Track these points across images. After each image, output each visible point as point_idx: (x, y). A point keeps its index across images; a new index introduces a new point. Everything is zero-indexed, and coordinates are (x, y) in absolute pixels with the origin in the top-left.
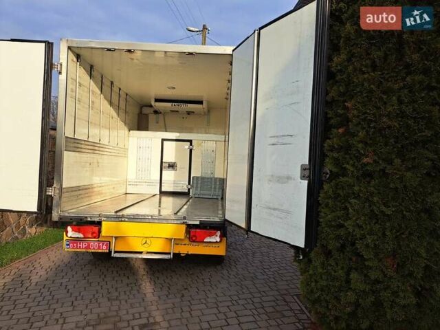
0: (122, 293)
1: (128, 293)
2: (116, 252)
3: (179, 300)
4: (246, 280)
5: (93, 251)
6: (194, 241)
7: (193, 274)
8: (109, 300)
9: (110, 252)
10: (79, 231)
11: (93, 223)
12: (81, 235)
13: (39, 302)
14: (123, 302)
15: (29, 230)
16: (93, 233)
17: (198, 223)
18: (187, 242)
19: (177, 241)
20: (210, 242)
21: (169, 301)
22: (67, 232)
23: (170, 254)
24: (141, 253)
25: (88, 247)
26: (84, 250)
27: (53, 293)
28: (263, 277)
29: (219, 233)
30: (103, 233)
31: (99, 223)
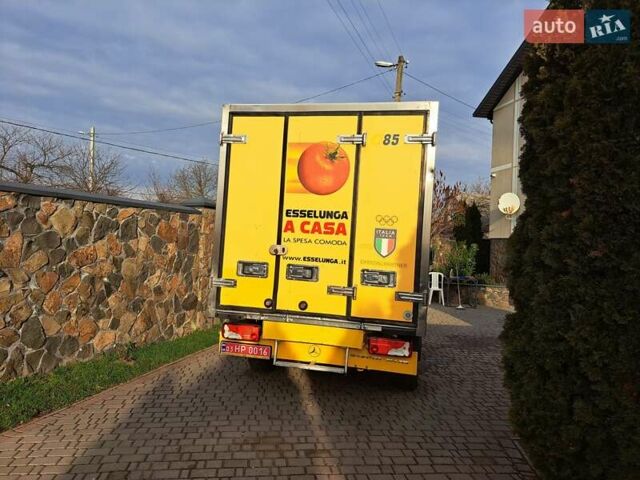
0: (285, 413)
1: (291, 413)
2: (278, 360)
3: (354, 428)
4: (446, 414)
5: (252, 356)
6: (374, 353)
7: (374, 399)
8: (269, 418)
9: (272, 360)
10: (236, 331)
11: (252, 322)
12: (239, 337)
13: (192, 412)
14: (286, 423)
15: (176, 330)
16: (253, 335)
17: (379, 329)
18: (365, 353)
19: (353, 351)
20: (396, 356)
21: (341, 428)
22: (223, 332)
23: (343, 367)
24: (308, 363)
25: (246, 352)
26: (242, 355)
27: (206, 404)
28: (472, 412)
29: (407, 345)
30: (265, 335)
31: (260, 323)
